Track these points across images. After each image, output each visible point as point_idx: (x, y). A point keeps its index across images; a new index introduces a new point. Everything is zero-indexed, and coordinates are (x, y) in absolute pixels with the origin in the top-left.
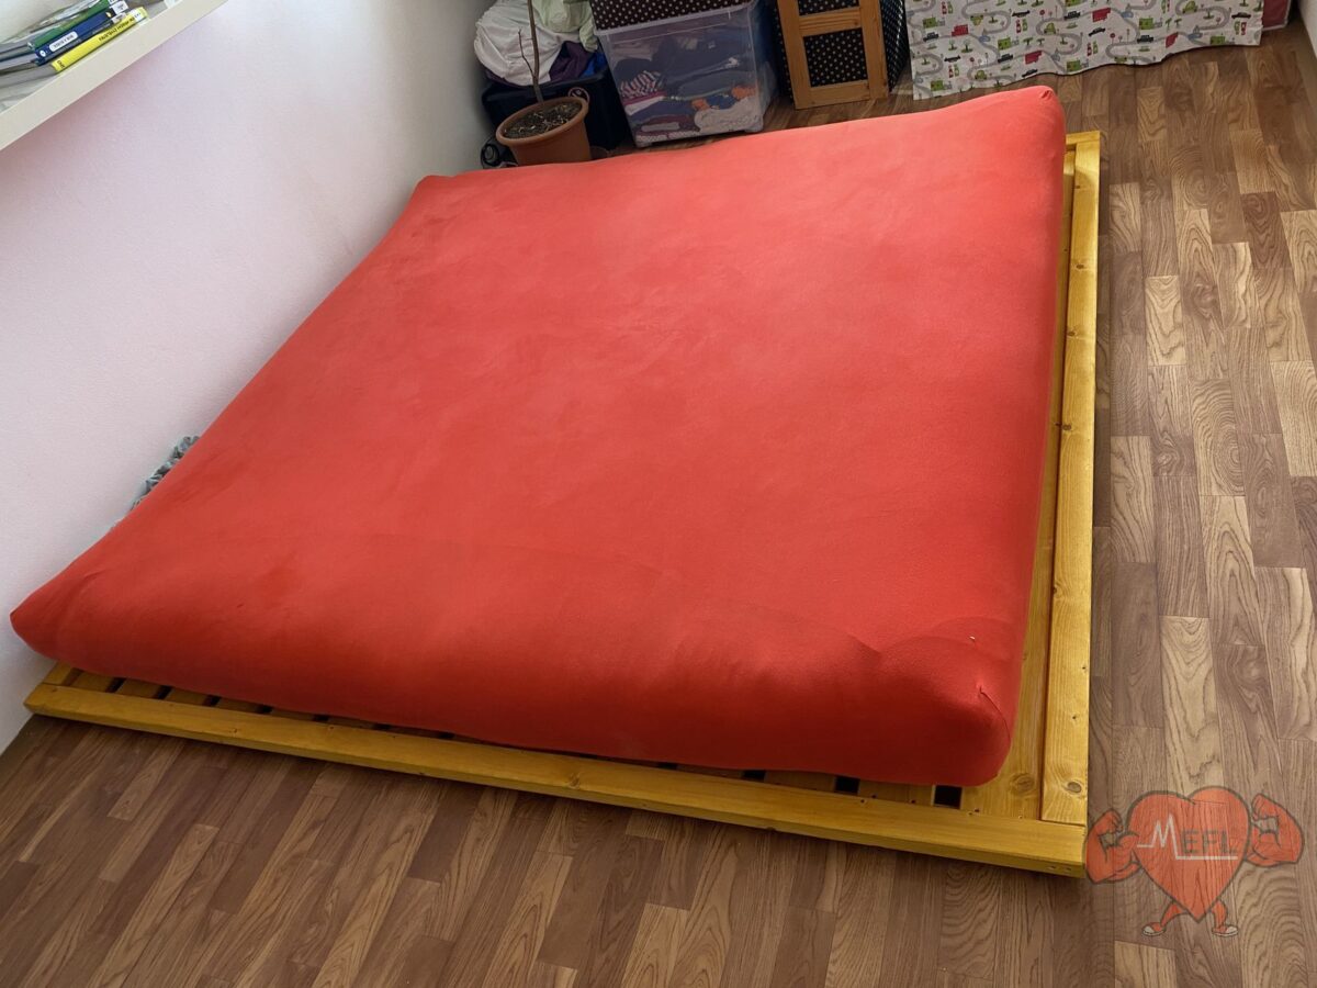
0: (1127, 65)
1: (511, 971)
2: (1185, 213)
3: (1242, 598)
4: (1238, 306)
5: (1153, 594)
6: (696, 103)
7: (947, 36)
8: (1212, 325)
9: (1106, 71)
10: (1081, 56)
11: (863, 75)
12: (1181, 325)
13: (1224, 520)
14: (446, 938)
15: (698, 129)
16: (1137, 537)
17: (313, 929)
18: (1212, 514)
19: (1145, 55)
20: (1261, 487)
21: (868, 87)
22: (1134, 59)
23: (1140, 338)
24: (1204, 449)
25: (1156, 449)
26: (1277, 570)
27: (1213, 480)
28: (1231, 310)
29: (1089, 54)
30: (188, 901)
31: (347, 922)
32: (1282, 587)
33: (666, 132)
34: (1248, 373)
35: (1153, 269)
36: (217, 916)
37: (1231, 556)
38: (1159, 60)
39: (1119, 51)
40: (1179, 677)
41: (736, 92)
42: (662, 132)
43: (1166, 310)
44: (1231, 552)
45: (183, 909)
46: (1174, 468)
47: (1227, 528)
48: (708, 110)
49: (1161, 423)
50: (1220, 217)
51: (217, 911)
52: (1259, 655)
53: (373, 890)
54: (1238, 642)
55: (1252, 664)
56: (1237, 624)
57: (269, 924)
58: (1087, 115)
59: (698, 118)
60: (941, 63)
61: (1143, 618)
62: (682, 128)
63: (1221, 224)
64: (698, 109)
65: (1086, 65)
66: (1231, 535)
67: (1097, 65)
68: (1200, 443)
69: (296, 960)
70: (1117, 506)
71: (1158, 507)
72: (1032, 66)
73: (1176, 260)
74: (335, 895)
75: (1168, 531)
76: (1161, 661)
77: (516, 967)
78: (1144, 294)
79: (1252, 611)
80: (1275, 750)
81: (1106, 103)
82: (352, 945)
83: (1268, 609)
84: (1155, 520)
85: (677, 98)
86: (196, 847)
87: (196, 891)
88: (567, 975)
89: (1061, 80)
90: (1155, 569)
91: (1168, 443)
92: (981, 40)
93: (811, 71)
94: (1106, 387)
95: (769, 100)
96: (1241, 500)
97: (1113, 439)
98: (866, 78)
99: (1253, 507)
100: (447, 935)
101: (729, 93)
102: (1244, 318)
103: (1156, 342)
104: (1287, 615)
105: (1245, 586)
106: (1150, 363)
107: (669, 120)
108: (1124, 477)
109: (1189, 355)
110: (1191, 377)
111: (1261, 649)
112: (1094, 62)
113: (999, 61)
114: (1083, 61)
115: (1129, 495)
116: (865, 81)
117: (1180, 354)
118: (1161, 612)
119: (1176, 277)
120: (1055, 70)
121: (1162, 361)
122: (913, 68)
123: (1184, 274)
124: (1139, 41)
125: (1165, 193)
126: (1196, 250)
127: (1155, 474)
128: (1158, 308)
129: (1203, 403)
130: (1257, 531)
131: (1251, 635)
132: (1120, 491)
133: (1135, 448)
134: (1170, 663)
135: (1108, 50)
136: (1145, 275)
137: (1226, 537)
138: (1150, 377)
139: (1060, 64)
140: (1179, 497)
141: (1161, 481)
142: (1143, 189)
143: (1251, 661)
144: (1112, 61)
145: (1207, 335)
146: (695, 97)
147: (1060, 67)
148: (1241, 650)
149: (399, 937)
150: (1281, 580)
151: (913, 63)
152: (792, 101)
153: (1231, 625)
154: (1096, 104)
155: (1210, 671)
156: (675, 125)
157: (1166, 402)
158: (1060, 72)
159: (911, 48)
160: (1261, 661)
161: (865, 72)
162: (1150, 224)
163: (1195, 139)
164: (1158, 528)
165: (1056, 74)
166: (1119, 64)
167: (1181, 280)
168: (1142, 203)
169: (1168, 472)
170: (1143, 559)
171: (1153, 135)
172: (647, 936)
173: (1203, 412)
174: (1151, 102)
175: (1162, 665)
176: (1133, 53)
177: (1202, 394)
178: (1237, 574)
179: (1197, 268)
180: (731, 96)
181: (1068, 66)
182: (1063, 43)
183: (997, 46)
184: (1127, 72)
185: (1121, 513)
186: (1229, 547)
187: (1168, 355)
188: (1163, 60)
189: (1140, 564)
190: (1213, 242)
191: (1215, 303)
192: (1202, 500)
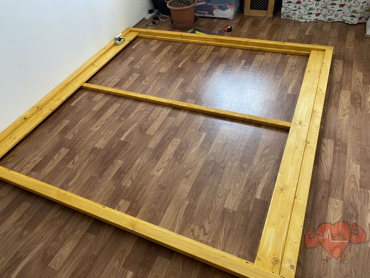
0: (345, 23)
1: (113, 269)
2: (356, 73)
3: (354, 197)
4: (367, 105)
5: (327, 190)
6: (215, 7)
7: (294, 3)
8: (358, 109)
9: (339, 23)
10: (333, 17)
11: (266, 9)
12: (349, 108)
13: (353, 171)
14: (95, 254)
15: (214, 15)
16: (325, 171)
17: (54, 243)
18: (349, 169)
19: (352, 21)
20: (365, 163)
21: (267, 13)
22: (348, 21)
23: (336, 109)
24: (350, 148)
25: (336, 145)
26: (366, 191)
27: (351, 158)
28: (365, 106)
29: (335, 17)
30: (17, 226)
31: (65, 243)
32: (367, 196)
33: (204, 14)
34: (367, 127)
35: (343, 88)
36: (26, 233)
37: (353, 183)
38: (355, 23)
39: (344, 18)
40: (331, 218)
41: (228, 6)
42: (203, 14)
43: (345, 102)
44: (353, 182)
45: (16, 228)
46: (340, 152)
47: (353, 174)
48: (218, 10)
49: (338, 137)
50: (366, 76)
51: (26, 231)
52: (356, 216)
53: (75, 234)
54: (350, 211)
55: (354, 218)
56: (351, 205)
57: (41, 239)
58: (331, 36)
59: (214, 12)
60: (291, 11)
61: (323, 197)
62: (209, 14)
63: (366, 78)
64: (215, 9)
65: (334, 20)
66: (354, 176)
67: (337, 21)
68: (349, 145)
69: (48, 252)
70: (321, 160)
71: (333, 163)
72: (317, 17)
73: (351, 87)
74: (63, 234)
75: (335, 171)
76: (327, 211)
77: (115, 268)
78: (339, 95)
79: (356, 202)
80: (357, 247)
81: (337, 33)
82: (66, 251)
83: (362, 202)
84: (332, 167)
85: (209, 4)
86: (23, 209)
87: (20, 223)
88: (130, 274)
89: (325, 23)
90: (329, 182)
91: (339, 143)
92: (304, 6)
93: (251, 4)
94: (323, 122)
95: (236, 10)
96: (359, 166)
97: (323, 139)
98: (267, 10)
99: (362, 169)
100: (95, 253)
101: (225, 6)
102: (368, 109)
103: (340, 111)
104: (366, 205)
105: (356, 193)
106: (338, 117)
107: (206, 10)
108: (324, 151)
109: (350, 117)
110: (350, 124)
111: (357, 214)
112: (336, 19)
113: (308, 14)
114: (333, 19)
115: (325, 157)
116: (266, 11)
117: (348, 116)
118: (329, 196)
119: (350, 92)
120: (324, 20)
121: (342, 118)
122: (282, 10)
123: (352, 92)
124: (351, 16)
125: (351, 65)
126: (357, 85)
127: (334, 152)
128: (343, 101)
129: (352, 133)
130: (362, 177)
131: (355, 209)
132: (323, 156)
133: (329, 143)
134: (329, 213)
135: (341, 17)
136: (340, 90)
137: (352, 177)
138: (337, 122)
139: (326, 18)
140: (340, 161)
141: (335, 155)
142: (344, 63)
143: (354, 217)
144: (342, 21)
145: (356, 112)
146: (215, 5)
147: (326, 19)
148: (351, 213)
149: (81, 251)
150: (367, 194)
151: (282, 9)
152: (243, 12)
153: (350, 205)
154: (334, 33)
155: (341, 218)
156: (207, 12)
157: (341, 130)
158: (325, 21)
159: (283, 4)
160: (357, 218)
161: (267, 8)
162: (345, 74)
163: (362, 51)
164: (332, 169)
165: (324, 21)
166: (343, 22)
167: (351, 93)
168: (343, 67)
169: (338, 153)
170: (326, 179)
171: (350, 46)
172: (156, 266)
173: (351, 136)
174: (351, 36)
175: (327, 213)
176: (348, 20)
177: (352, 130)
178: (354, 189)
179: (357, 91)
180: (226, 7)
181: (328, 19)
182: (329, 12)
183: (309, 10)
184: (345, 25)
185: (322, 163)
186: (352, 180)
187: (344, 116)
188: (357, 24)
189: (325, 180)
190: (363, 84)
191: (360, 103)
192: (347, 164)
